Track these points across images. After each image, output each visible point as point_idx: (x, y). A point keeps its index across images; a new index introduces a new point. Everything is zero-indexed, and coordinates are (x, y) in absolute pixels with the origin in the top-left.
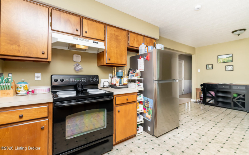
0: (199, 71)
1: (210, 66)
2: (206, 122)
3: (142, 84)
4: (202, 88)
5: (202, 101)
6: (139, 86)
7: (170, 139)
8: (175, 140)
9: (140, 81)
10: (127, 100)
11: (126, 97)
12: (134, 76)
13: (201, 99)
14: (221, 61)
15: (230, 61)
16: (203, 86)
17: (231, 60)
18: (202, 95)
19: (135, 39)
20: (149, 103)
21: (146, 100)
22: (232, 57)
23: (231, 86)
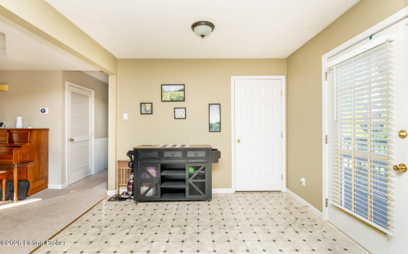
0: (126, 116)
1: (148, 107)
4: (132, 161)
14: (166, 98)
15: (182, 99)
16: (133, 156)
17: (182, 97)
18: (132, 176)
22: (184, 90)
23: (184, 151)
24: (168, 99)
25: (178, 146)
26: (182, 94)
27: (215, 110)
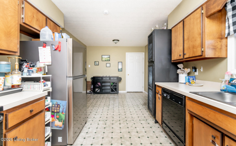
0: (89, 66)
1: (97, 63)
2: (102, 109)
3: (49, 83)
4: (92, 81)
5: (92, 91)
6: (45, 86)
7: (85, 138)
8: (90, 137)
9: (46, 79)
10: (31, 111)
11: (29, 107)
12: (35, 71)
13: (91, 90)
15: (109, 60)
16: (93, 79)
18: (92, 86)
19: (35, 16)
20: (60, 107)
21: (55, 103)
22: (109, 57)
23: (110, 77)
24: (104, 60)
25: (108, 76)
26: (109, 58)
27: (120, 64)
